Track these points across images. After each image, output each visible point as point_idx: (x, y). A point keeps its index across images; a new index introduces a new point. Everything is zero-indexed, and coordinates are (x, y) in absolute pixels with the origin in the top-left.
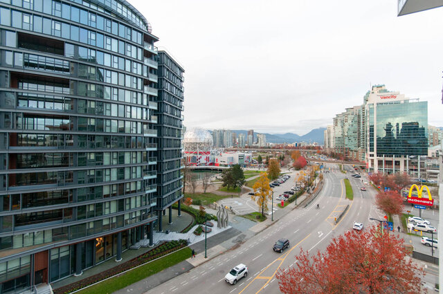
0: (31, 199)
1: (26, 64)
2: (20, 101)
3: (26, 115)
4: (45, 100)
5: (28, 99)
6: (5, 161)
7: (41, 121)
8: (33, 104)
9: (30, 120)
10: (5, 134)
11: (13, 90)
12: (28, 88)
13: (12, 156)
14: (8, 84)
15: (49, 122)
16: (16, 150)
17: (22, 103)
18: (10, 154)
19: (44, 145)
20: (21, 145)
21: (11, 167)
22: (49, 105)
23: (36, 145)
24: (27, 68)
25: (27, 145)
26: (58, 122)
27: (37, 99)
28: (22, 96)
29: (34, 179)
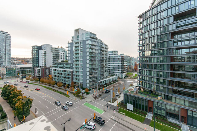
0: (179, 84)
1: (177, 27)
2: (174, 43)
3: (177, 49)
4: (185, 41)
5: (177, 42)
6: (169, 67)
7: (183, 50)
8: (179, 44)
9: (178, 50)
10: (169, 57)
11: (172, 40)
12: (178, 37)
13: (172, 66)
14: (170, 38)
15: (187, 50)
16: (173, 63)
17: (175, 44)
18: (171, 65)
19: (185, 61)
20: (175, 61)
21: (171, 70)
22: (187, 43)
23: (181, 61)
24: (177, 29)
25: (177, 61)
26: (191, 50)
27: (182, 41)
28: (175, 41)
29: (180, 76)
